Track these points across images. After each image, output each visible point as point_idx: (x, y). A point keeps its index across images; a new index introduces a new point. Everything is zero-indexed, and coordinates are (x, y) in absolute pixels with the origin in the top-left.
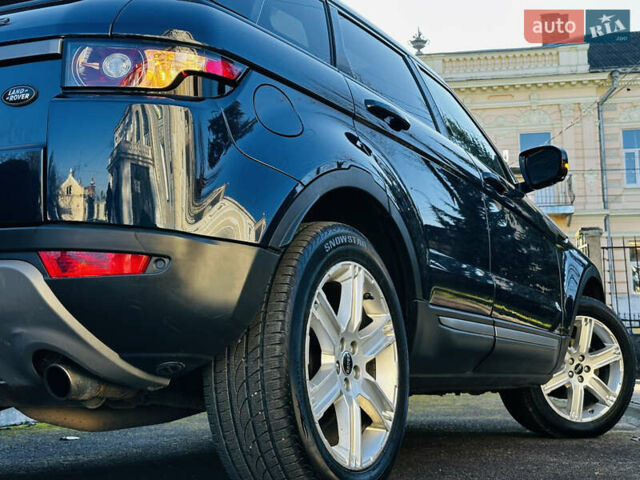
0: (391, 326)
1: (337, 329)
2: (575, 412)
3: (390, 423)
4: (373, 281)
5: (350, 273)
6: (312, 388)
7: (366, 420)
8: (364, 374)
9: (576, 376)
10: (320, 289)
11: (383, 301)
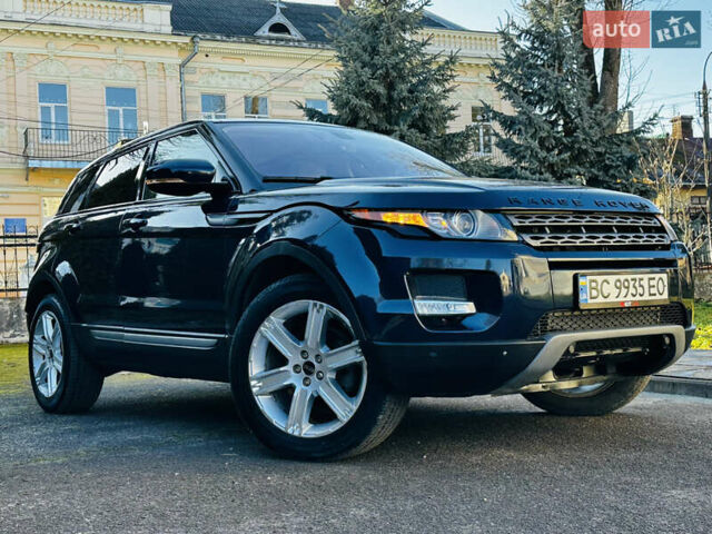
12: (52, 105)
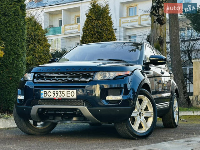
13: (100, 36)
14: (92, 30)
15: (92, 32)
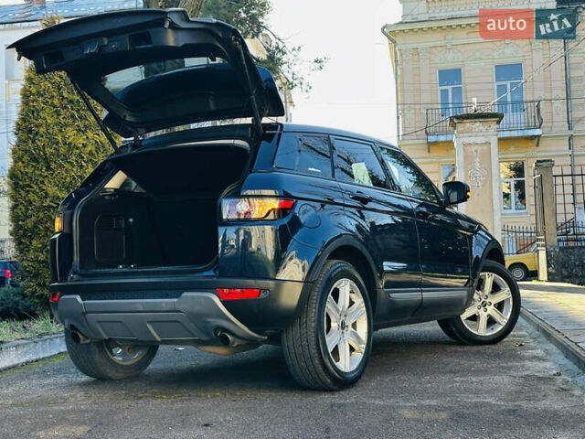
0: (363, 305)
1: (338, 311)
2: (481, 330)
3: (363, 350)
4: (355, 285)
5: (343, 283)
6: (328, 339)
7: (352, 349)
8: (351, 329)
9: (482, 308)
10: (330, 295)
11: (360, 294)
12: (449, 88)
13: (78, 111)
14: (55, 94)
15: (56, 102)
